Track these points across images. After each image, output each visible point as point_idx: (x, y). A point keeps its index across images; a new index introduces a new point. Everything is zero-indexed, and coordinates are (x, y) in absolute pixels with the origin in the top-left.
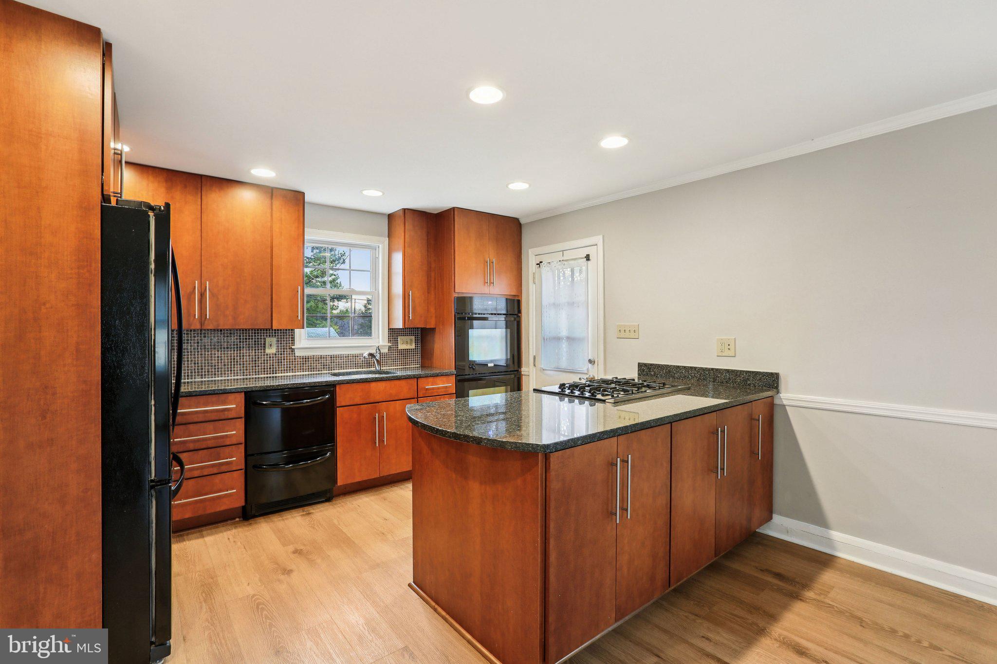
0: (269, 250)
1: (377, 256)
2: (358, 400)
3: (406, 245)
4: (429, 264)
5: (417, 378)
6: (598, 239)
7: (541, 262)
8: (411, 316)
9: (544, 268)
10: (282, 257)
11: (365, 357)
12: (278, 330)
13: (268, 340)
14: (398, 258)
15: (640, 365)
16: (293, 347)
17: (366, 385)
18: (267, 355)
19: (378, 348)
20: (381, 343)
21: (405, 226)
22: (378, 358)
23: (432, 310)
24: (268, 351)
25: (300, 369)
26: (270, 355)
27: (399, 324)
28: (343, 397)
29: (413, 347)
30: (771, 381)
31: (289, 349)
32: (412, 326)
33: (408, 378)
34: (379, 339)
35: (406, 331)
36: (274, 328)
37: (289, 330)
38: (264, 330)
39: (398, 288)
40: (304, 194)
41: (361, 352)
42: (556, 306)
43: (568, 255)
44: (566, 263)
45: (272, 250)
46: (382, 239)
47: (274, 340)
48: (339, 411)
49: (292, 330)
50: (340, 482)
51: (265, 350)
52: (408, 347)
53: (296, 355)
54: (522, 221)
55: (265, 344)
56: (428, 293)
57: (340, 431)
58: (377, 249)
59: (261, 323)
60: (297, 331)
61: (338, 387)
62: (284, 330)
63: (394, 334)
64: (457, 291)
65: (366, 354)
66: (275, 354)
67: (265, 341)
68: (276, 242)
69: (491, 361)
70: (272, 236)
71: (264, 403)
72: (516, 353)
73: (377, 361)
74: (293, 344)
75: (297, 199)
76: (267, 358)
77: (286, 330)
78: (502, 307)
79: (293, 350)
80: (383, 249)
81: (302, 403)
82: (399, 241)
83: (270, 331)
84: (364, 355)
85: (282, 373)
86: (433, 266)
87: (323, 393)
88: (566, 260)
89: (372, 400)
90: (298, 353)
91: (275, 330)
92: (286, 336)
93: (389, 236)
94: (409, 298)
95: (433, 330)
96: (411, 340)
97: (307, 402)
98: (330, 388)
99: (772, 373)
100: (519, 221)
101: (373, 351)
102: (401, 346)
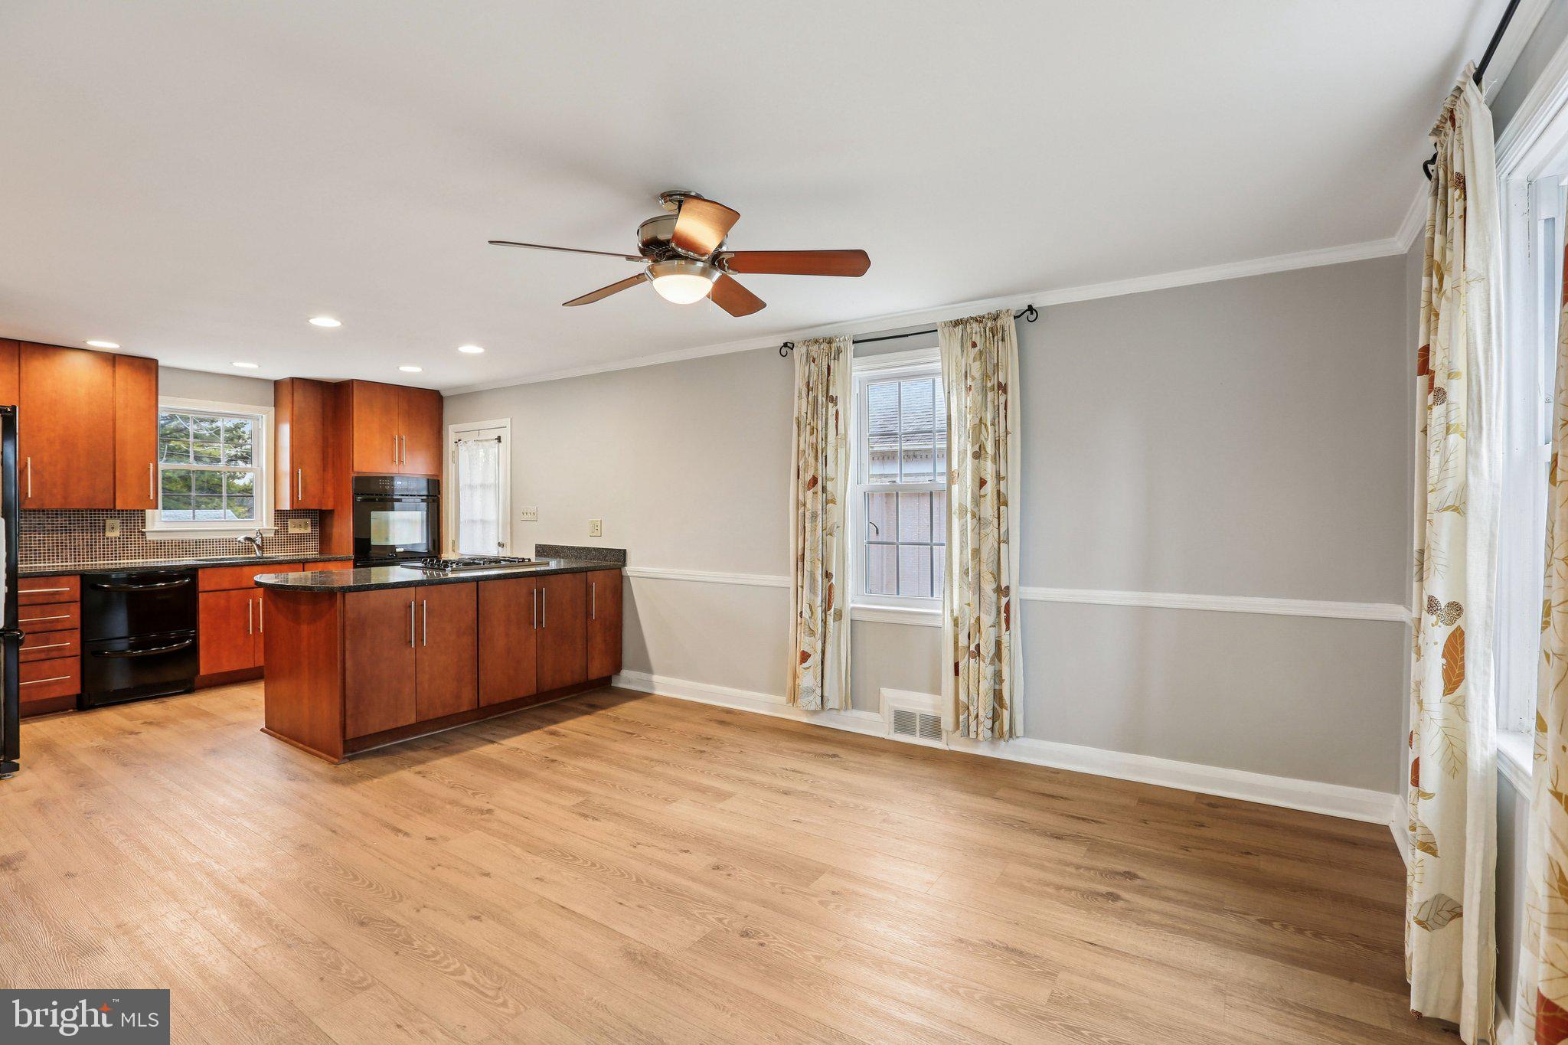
0: (111, 423)
1: (260, 427)
2: (226, 585)
3: (294, 418)
4: (325, 439)
5: (303, 563)
6: (506, 422)
7: (459, 440)
8: (300, 496)
9: (462, 447)
10: (129, 430)
11: (239, 541)
12: (123, 511)
13: (109, 522)
14: (286, 430)
15: (537, 546)
16: (143, 530)
17: (238, 570)
18: (108, 538)
19: (259, 532)
20: (265, 527)
21: (293, 397)
22: (259, 542)
23: (330, 490)
24: (109, 534)
25: (154, 555)
26: (112, 538)
27: (286, 505)
28: (205, 582)
29: (309, 530)
30: (621, 556)
31: (139, 532)
32: (302, 507)
33: (290, 563)
34: (263, 522)
35: (297, 512)
36: (117, 508)
37: (138, 510)
38: (103, 510)
39: (285, 465)
40: (157, 361)
41: (236, 536)
42: (471, 487)
43: (484, 435)
44: (480, 443)
45: (114, 424)
46: (268, 408)
47: (117, 522)
48: (202, 597)
49: (142, 511)
50: (202, 672)
51: (104, 533)
52: (302, 531)
53: (148, 539)
54: (443, 394)
55: (104, 526)
56: (324, 470)
57: (202, 617)
58: (260, 419)
59: (101, 500)
60: (149, 512)
61: (200, 572)
62: (131, 510)
63: (281, 515)
64: (355, 469)
65: (241, 538)
66: (119, 538)
67: (105, 523)
68: (119, 414)
69: (401, 546)
70: (114, 408)
71: (106, 586)
72: (436, 538)
73: (258, 546)
74: (144, 526)
75: (147, 366)
76: (108, 542)
77: (134, 511)
78: (422, 487)
79: (143, 534)
80: (268, 421)
81: (156, 586)
82: (286, 413)
83: (112, 511)
84: (239, 539)
85: (128, 559)
86: (331, 441)
87: (182, 576)
88: (481, 441)
89: (244, 586)
90: (149, 537)
91: (119, 511)
92: (134, 517)
93: (275, 406)
94: (298, 476)
95: (331, 512)
96: (306, 524)
97: (161, 586)
98: (192, 572)
99: (620, 550)
100: (439, 393)
101: (252, 535)
102: (291, 531)
